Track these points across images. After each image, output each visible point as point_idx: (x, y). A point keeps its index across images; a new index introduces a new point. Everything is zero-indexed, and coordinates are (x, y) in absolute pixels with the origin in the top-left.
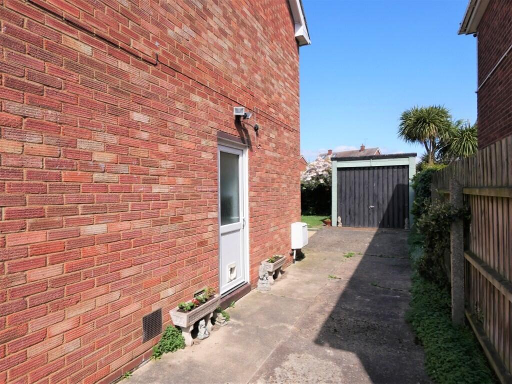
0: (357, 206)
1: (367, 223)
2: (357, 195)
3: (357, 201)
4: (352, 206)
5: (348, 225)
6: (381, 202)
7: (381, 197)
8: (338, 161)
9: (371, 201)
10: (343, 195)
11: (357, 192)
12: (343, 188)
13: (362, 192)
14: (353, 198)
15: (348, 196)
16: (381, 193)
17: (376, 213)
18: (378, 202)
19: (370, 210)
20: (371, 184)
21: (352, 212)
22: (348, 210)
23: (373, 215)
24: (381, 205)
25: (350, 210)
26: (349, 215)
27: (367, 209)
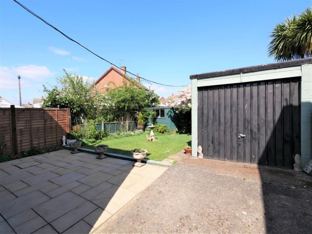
0: (222, 133)
1: (235, 156)
2: (222, 120)
3: (222, 128)
4: (216, 134)
5: (211, 156)
6: (255, 130)
7: (255, 123)
8: (198, 79)
9: (241, 128)
10: (205, 120)
11: (222, 115)
12: (205, 111)
13: (228, 117)
14: (218, 123)
15: (210, 122)
16: (255, 117)
17: (248, 145)
18: (251, 129)
19: (240, 139)
20: (241, 106)
21: (216, 141)
22: (211, 139)
23: (244, 147)
24: (256, 134)
25: (213, 138)
26: (212, 145)
27: (235, 138)
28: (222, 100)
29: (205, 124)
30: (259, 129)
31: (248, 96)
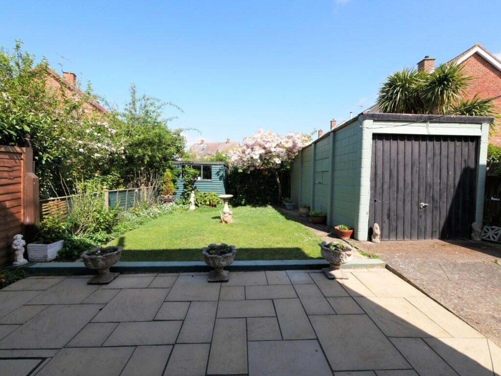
0: (400, 204)
1: (415, 233)
2: (401, 184)
3: (401, 196)
4: (393, 204)
5: (386, 237)
6: (437, 197)
7: (437, 188)
8: (375, 121)
9: (422, 195)
10: (379, 185)
11: (401, 178)
12: (380, 172)
13: (408, 180)
14: (396, 189)
15: (386, 186)
16: (437, 180)
17: (429, 215)
18: (433, 197)
19: (421, 210)
20: (423, 165)
21: (392, 214)
22: (386, 211)
23: (425, 219)
24: (437, 201)
25: (389, 210)
26: (388, 220)
27: (416, 209)
28: (401, 157)
29: (379, 190)
30: (440, 195)
31: (430, 155)
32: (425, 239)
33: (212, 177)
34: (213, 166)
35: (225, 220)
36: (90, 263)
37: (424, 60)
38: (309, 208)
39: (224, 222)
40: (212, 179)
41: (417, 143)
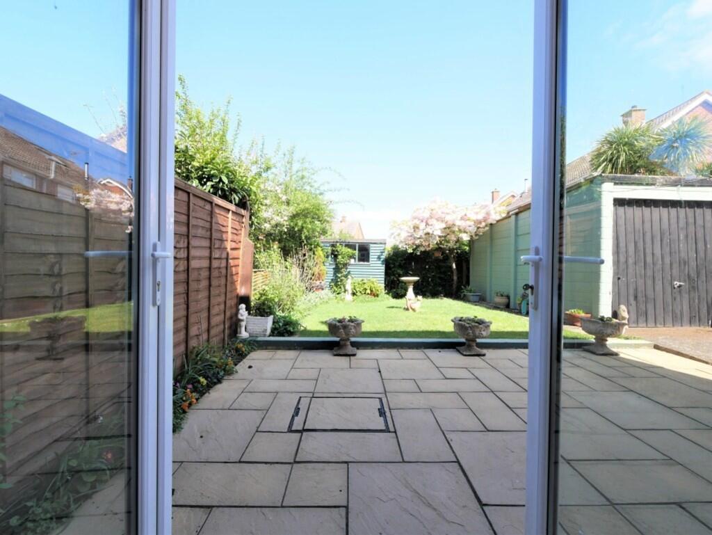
0: (649, 282)
1: (669, 319)
2: (649, 259)
3: (649, 273)
4: (641, 282)
5: (634, 322)
6: (693, 274)
7: (693, 264)
8: (615, 184)
9: (675, 272)
10: (622, 259)
11: (649, 251)
12: (622, 244)
13: (658, 252)
14: (643, 264)
15: (631, 261)
16: (693, 255)
17: (686, 296)
18: (688, 274)
19: (675, 290)
20: (675, 236)
21: (639, 295)
22: (631, 291)
23: (681, 301)
24: (694, 280)
25: (636, 290)
26: (635, 302)
27: (669, 289)
28: (647, 225)
29: (622, 266)
30: (698, 274)
31: (682, 223)
32: (682, 326)
33: (371, 259)
34: (371, 245)
35: (413, 307)
36: (342, 330)
37: (631, 111)
38: (508, 297)
39: (411, 310)
40: (371, 262)
41: (666, 210)
